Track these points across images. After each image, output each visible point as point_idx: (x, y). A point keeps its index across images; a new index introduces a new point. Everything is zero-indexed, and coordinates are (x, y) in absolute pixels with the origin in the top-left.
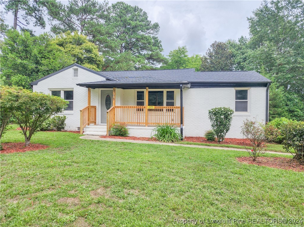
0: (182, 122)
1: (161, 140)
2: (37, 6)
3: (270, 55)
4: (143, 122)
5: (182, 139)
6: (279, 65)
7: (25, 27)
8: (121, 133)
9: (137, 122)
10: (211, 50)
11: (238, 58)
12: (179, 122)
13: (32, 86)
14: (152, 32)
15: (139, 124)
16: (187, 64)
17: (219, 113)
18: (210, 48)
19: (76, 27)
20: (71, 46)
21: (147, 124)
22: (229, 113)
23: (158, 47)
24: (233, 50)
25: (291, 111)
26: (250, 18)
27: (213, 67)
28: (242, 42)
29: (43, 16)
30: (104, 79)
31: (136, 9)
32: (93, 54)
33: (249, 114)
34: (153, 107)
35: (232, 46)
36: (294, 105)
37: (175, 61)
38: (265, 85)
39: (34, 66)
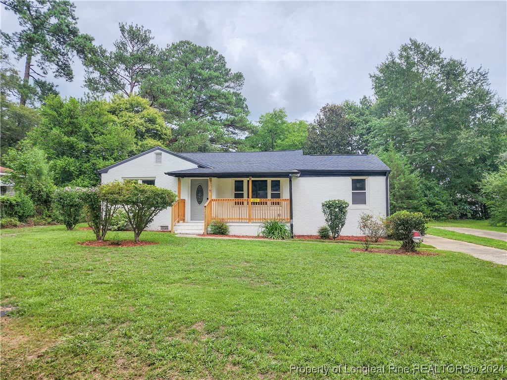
0: (291, 218)
1: (270, 237)
2: (61, 48)
3: (401, 126)
4: (245, 217)
5: (292, 237)
6: (413, 141)
7: (41, 78)
8: (220, 230)
9: (238, 217)
10: (322, 117)
11: (360, 128)
12: (289, 217)
13: (100, 174)
14: (232, 85)
15: (241, 221)
16: (286, 135)
17: (333, 205)
18: (319, 113)
19: (122, 79)
20: (129, 114)
21: (250, 220)
22: (344, 206)
23: (242, 108)
24: (353, 116)
25: (430, 204)
26: (373, 75)
27: (325, 141)
28: (366, 105)
29: (71, 62)
30: (196, 166)
31: (208, 51)
32: (157, 126)
33: (368, 207)
34: (258, 200)
35: (351, 109)
36: (434, 196)
37: (268, 130)
38: (383, 173)
39: (83, 145)
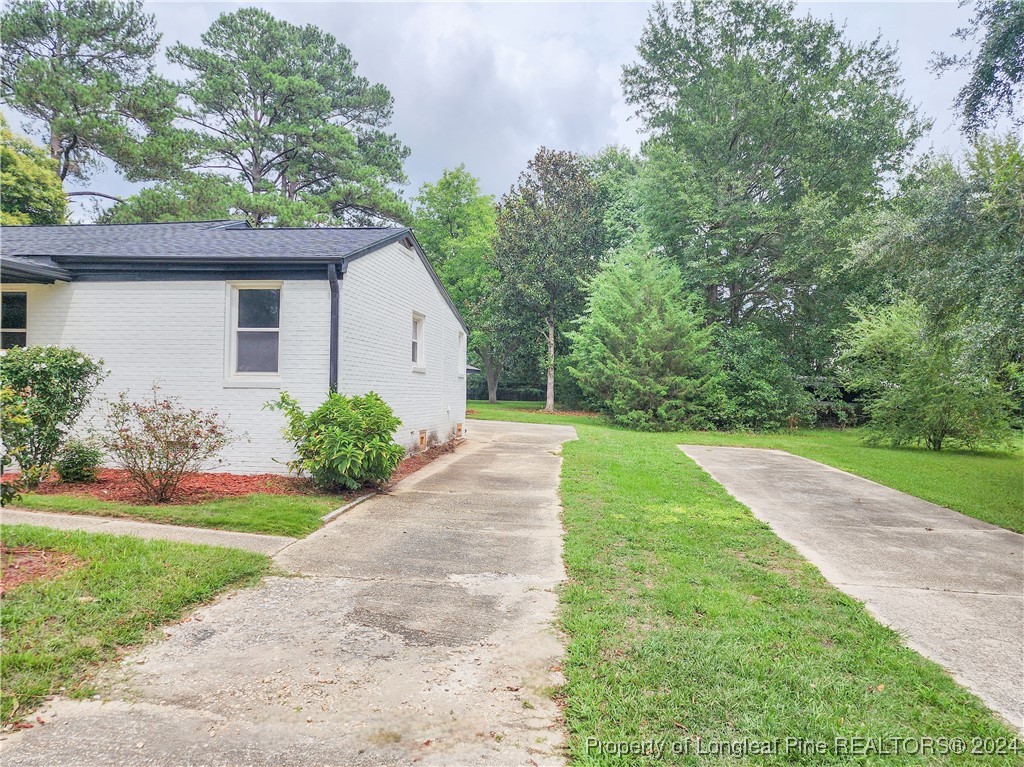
14: (367, 114)
18: (526, 171)
33: (279, 380)
37: (441, 218)
